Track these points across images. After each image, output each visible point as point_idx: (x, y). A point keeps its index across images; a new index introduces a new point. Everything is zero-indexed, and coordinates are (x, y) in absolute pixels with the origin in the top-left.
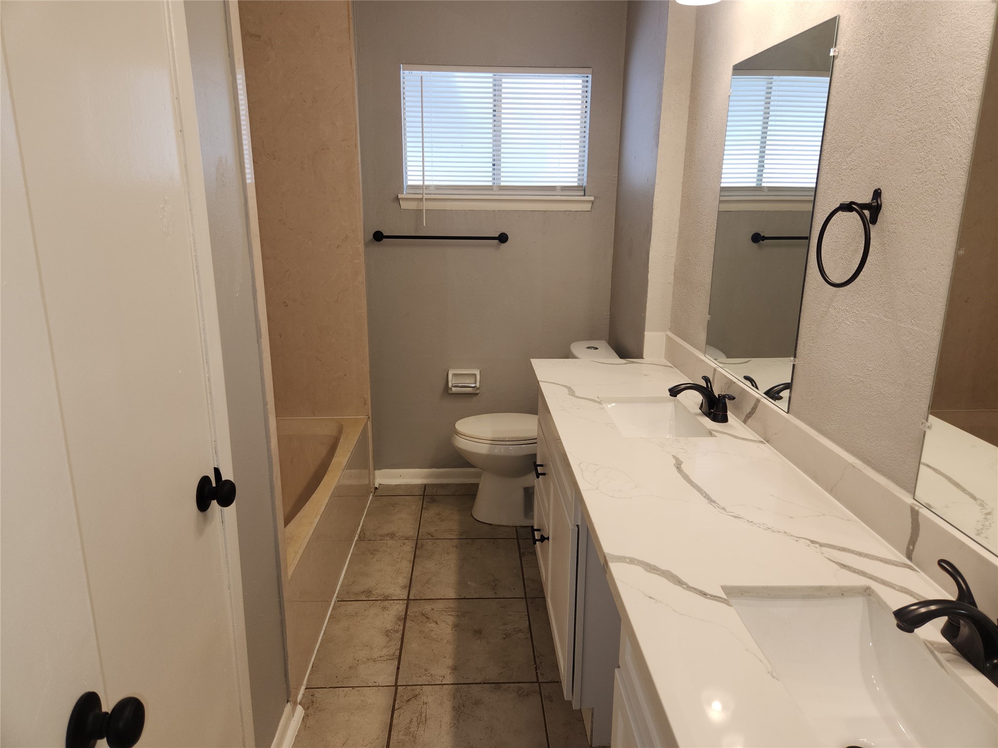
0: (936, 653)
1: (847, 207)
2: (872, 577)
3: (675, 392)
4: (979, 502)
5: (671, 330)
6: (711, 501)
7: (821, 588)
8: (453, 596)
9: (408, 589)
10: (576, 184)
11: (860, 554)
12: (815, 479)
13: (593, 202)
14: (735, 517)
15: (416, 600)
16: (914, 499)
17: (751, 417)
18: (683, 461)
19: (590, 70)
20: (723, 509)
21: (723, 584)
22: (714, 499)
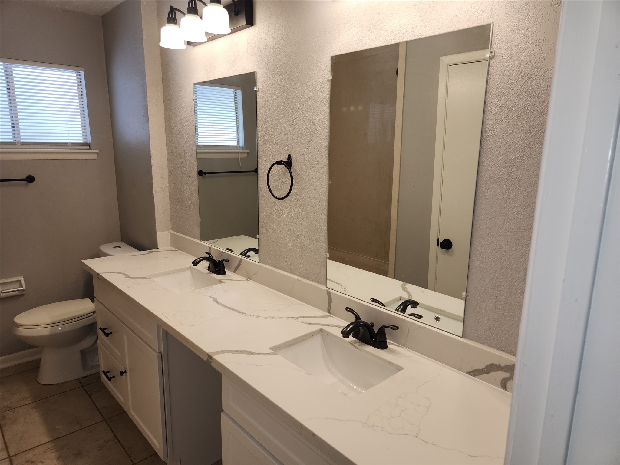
0: (354, 344)
1: (280, 163)
2: (321, 325)
3: (195, 263)
4: (340, 285)
5: (172, 229)
6: (242, 313)
7: (305, 335)
8: (47, 440)
9: (6, 451)
10: (82, 142)
11: (312, 317)
12: (280, 291)
13: (97, 153)
14: (257, 317)
15: (17, 454)
16: (326, 287)
17: (238, 269)
18: (217, 298)
19: (83, 69)
20: (249, 315)
21: (269, 347)
22: (243, 312)
